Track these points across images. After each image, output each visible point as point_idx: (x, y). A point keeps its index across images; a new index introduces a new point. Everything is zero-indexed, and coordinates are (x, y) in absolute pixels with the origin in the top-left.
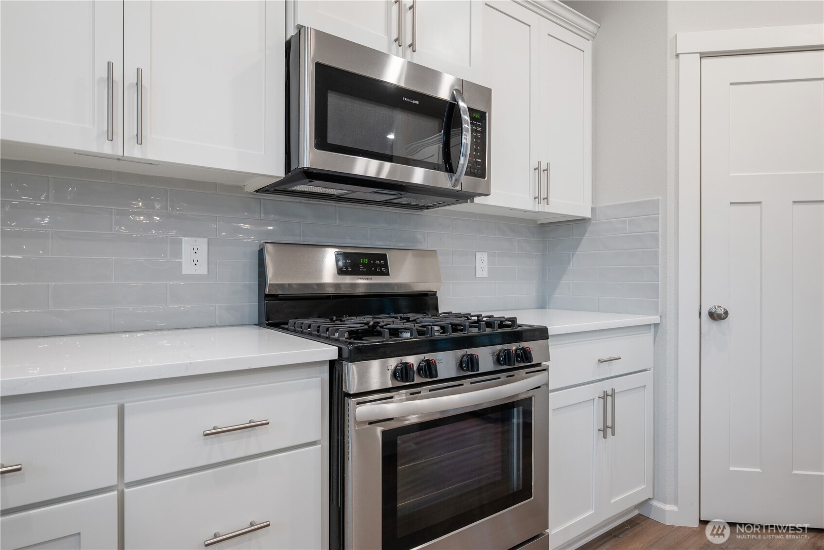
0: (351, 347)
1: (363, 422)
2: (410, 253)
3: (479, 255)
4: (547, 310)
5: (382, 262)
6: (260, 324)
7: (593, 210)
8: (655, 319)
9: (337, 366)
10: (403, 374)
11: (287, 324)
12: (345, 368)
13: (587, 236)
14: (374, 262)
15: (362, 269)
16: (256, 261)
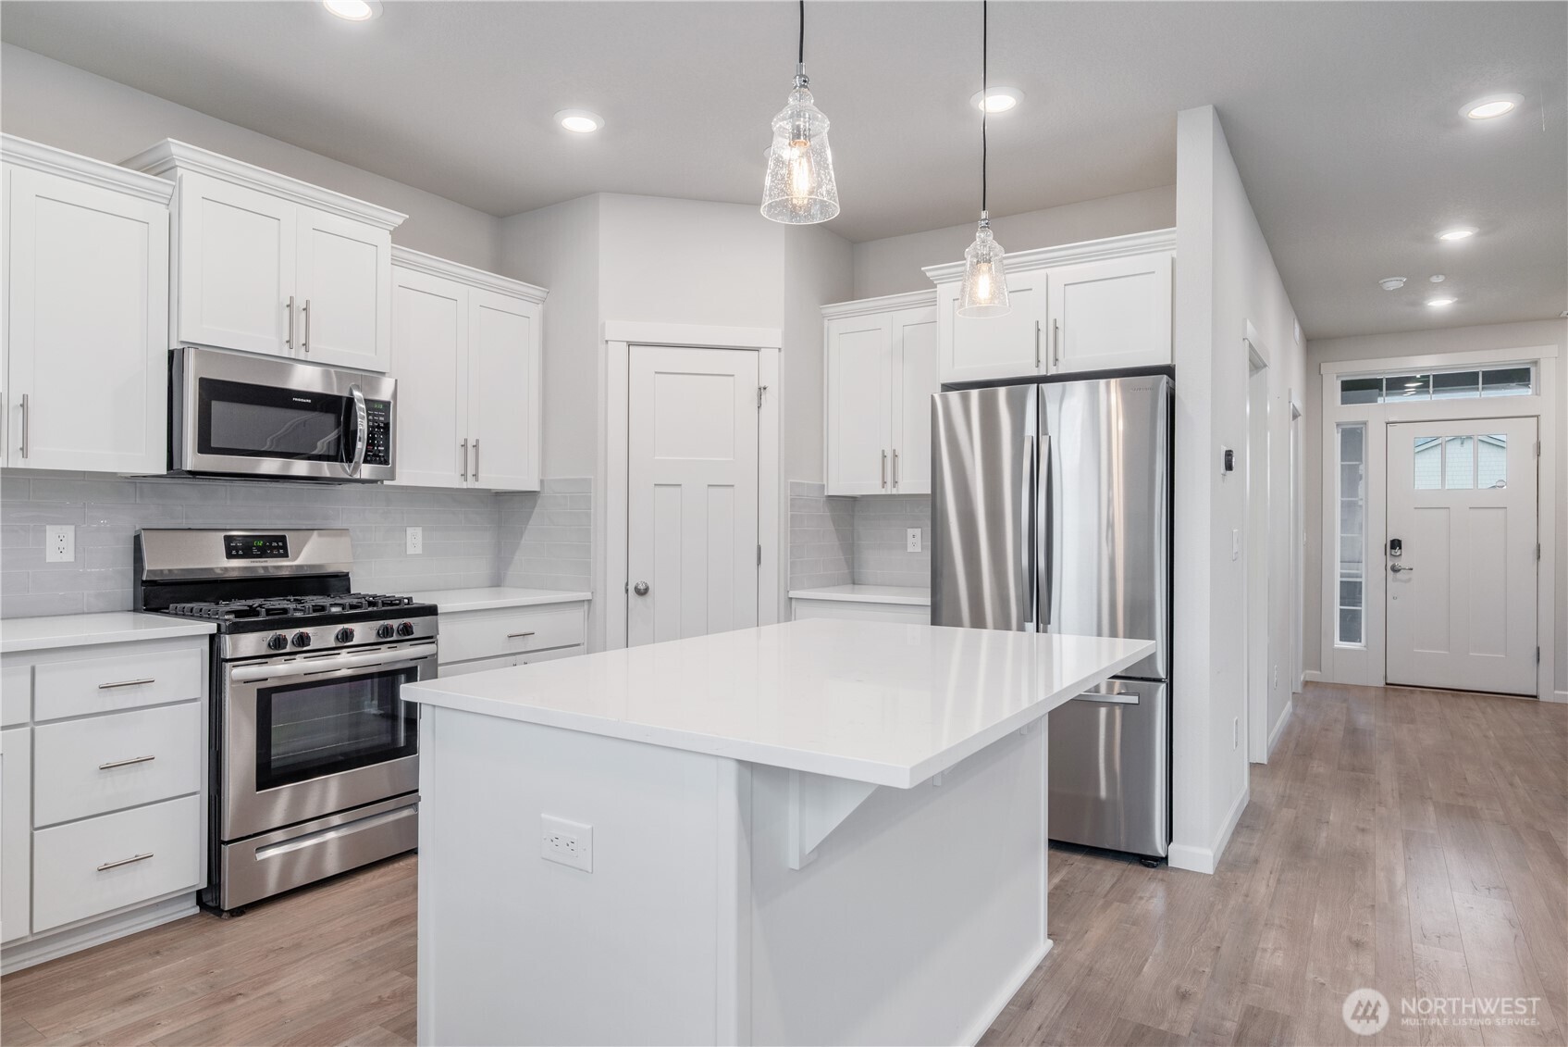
0: (228, 623)
1: (238, 681)
2: (316, 532)
3: (410, 530)
4: (502, 589)
5: (280, 544)
6: (136, 610)
7: (542, 482)
8: (587, 595)
9: (217, 640)
10: (278, 643)
11: (168, 608)
12: (223, 640)
13: (537, 510)
14: (271, 544)
15: (255, 551)
16: (131, 546)
